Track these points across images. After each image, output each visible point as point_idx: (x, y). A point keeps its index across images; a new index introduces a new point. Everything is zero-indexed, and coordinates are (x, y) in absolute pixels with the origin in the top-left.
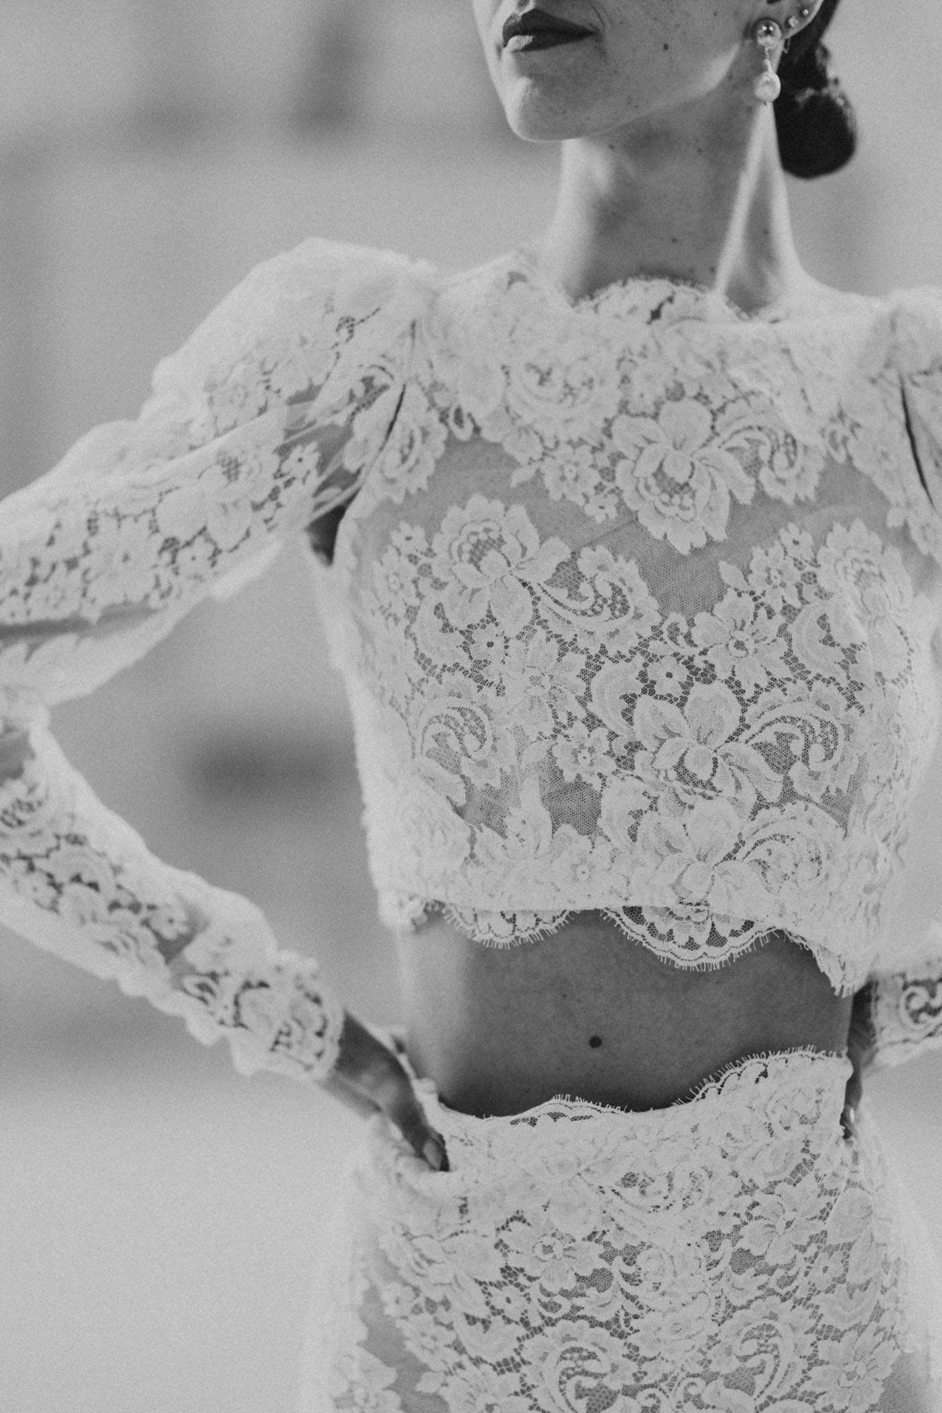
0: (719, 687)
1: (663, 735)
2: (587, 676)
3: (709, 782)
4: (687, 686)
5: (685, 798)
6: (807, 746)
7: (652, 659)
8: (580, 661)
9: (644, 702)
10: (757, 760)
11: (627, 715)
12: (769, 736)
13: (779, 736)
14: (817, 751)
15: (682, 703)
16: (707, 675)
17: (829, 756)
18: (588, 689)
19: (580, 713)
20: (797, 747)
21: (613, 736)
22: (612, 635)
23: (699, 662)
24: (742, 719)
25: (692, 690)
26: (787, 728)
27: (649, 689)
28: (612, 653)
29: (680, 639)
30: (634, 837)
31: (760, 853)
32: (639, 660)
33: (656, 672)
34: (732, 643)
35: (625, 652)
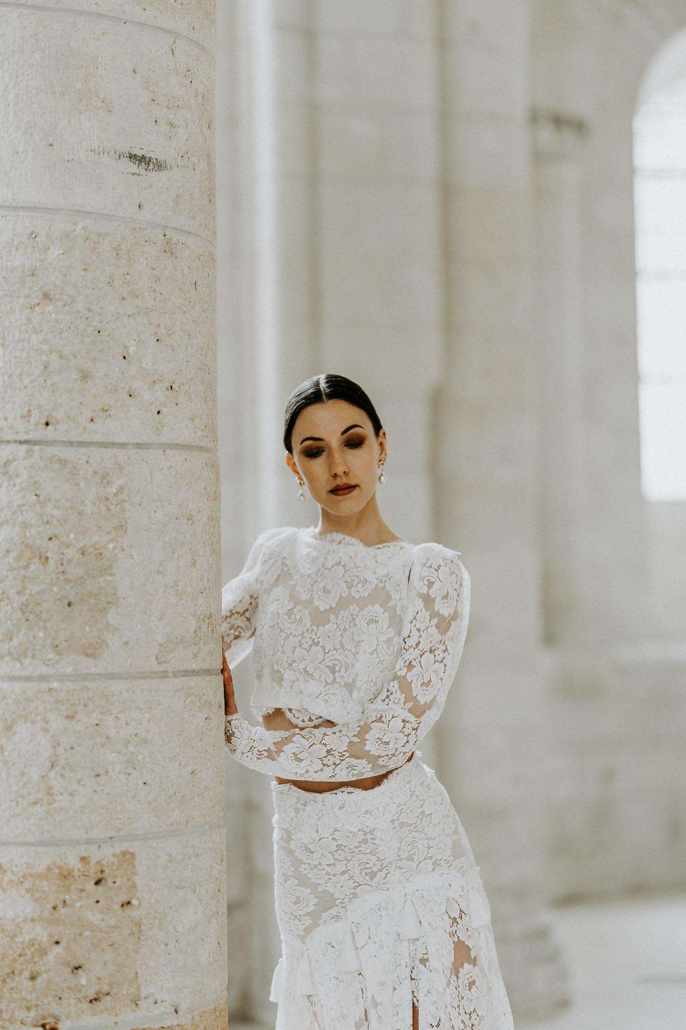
0: (319, 648)
1: (302, 659)
2: (285, 639)
3: (312, 674)
4: (311, 646)
5: (307, 678)
6: (341, 668)
7: (303, 637)
8: (284, 635)
9: (298, 650)
10: (327, 670)
11: (293, 652)
12: (330, 664)
13: (333, 664)
14: (343, 670)
15: (308, 651)
16: (317, 644)
17: (346, 671)
18: (284, 644)
19: (281, 650)
20: (337, 668)
21: (288, 657)
22: (295, 629)
23: (316, 641)
24: (324, 658)
25: (312, 648)
26: (336, 662)
27: (301, 646)
28: (293, 634)
29: (313, 633)
30: (292, 688)
31: (326, 697)
32: (300, 637)
33: (303, 641)
34: (327, 636)
35: (297, 635)
